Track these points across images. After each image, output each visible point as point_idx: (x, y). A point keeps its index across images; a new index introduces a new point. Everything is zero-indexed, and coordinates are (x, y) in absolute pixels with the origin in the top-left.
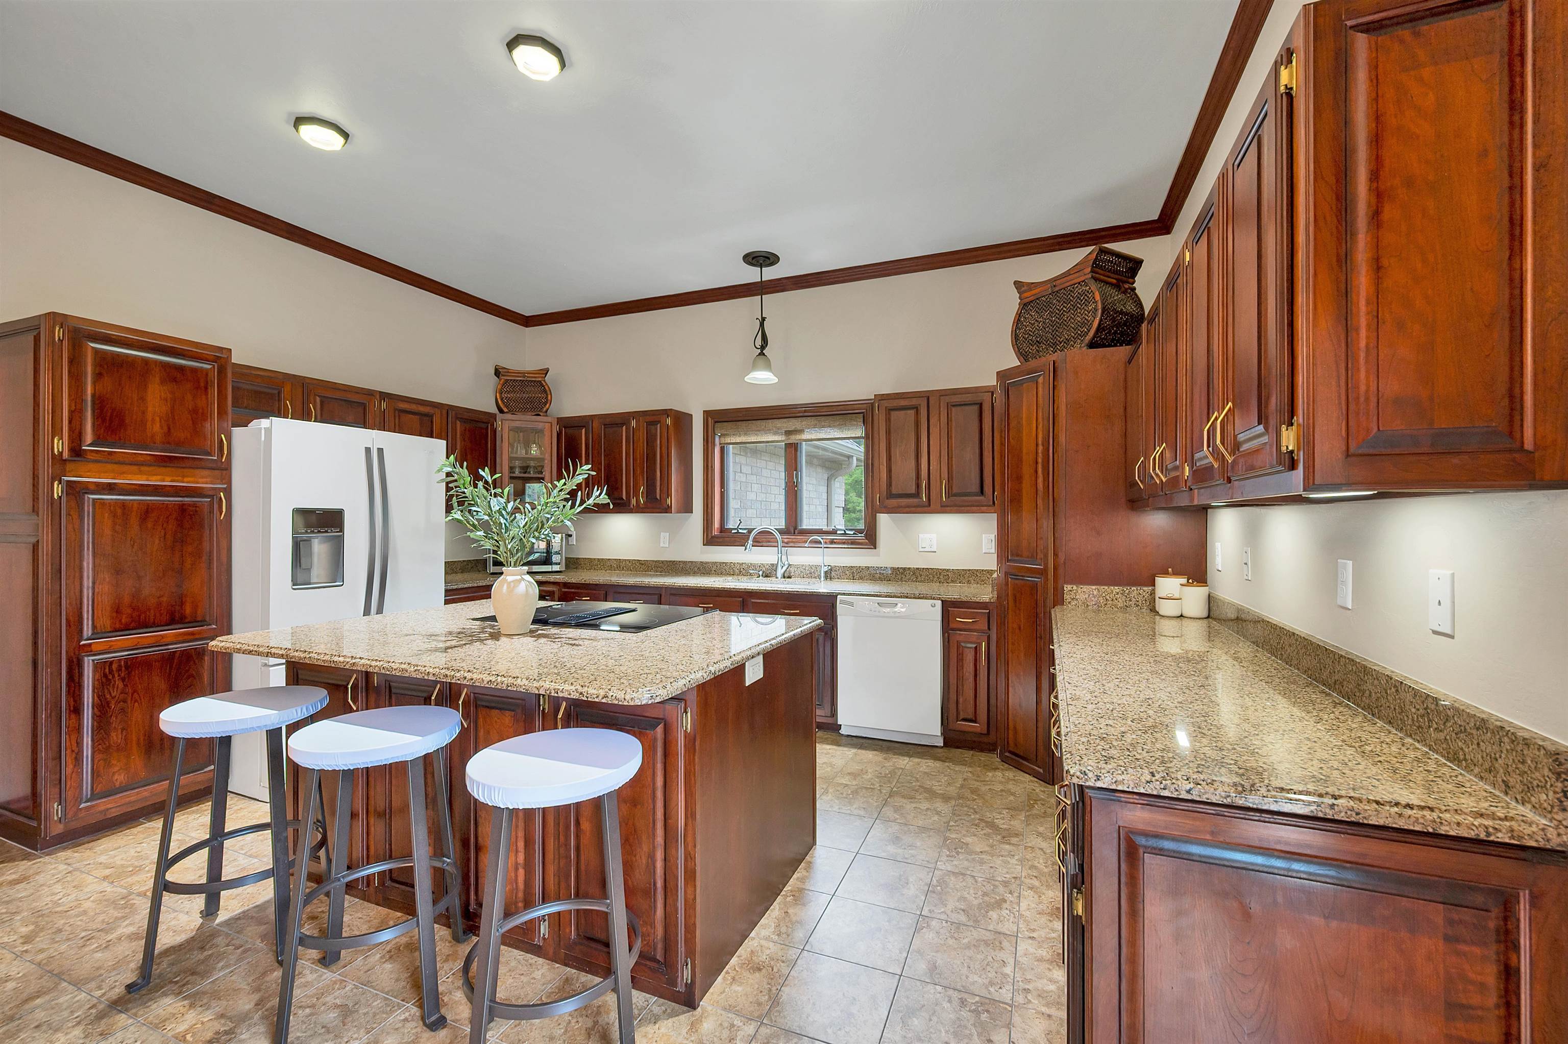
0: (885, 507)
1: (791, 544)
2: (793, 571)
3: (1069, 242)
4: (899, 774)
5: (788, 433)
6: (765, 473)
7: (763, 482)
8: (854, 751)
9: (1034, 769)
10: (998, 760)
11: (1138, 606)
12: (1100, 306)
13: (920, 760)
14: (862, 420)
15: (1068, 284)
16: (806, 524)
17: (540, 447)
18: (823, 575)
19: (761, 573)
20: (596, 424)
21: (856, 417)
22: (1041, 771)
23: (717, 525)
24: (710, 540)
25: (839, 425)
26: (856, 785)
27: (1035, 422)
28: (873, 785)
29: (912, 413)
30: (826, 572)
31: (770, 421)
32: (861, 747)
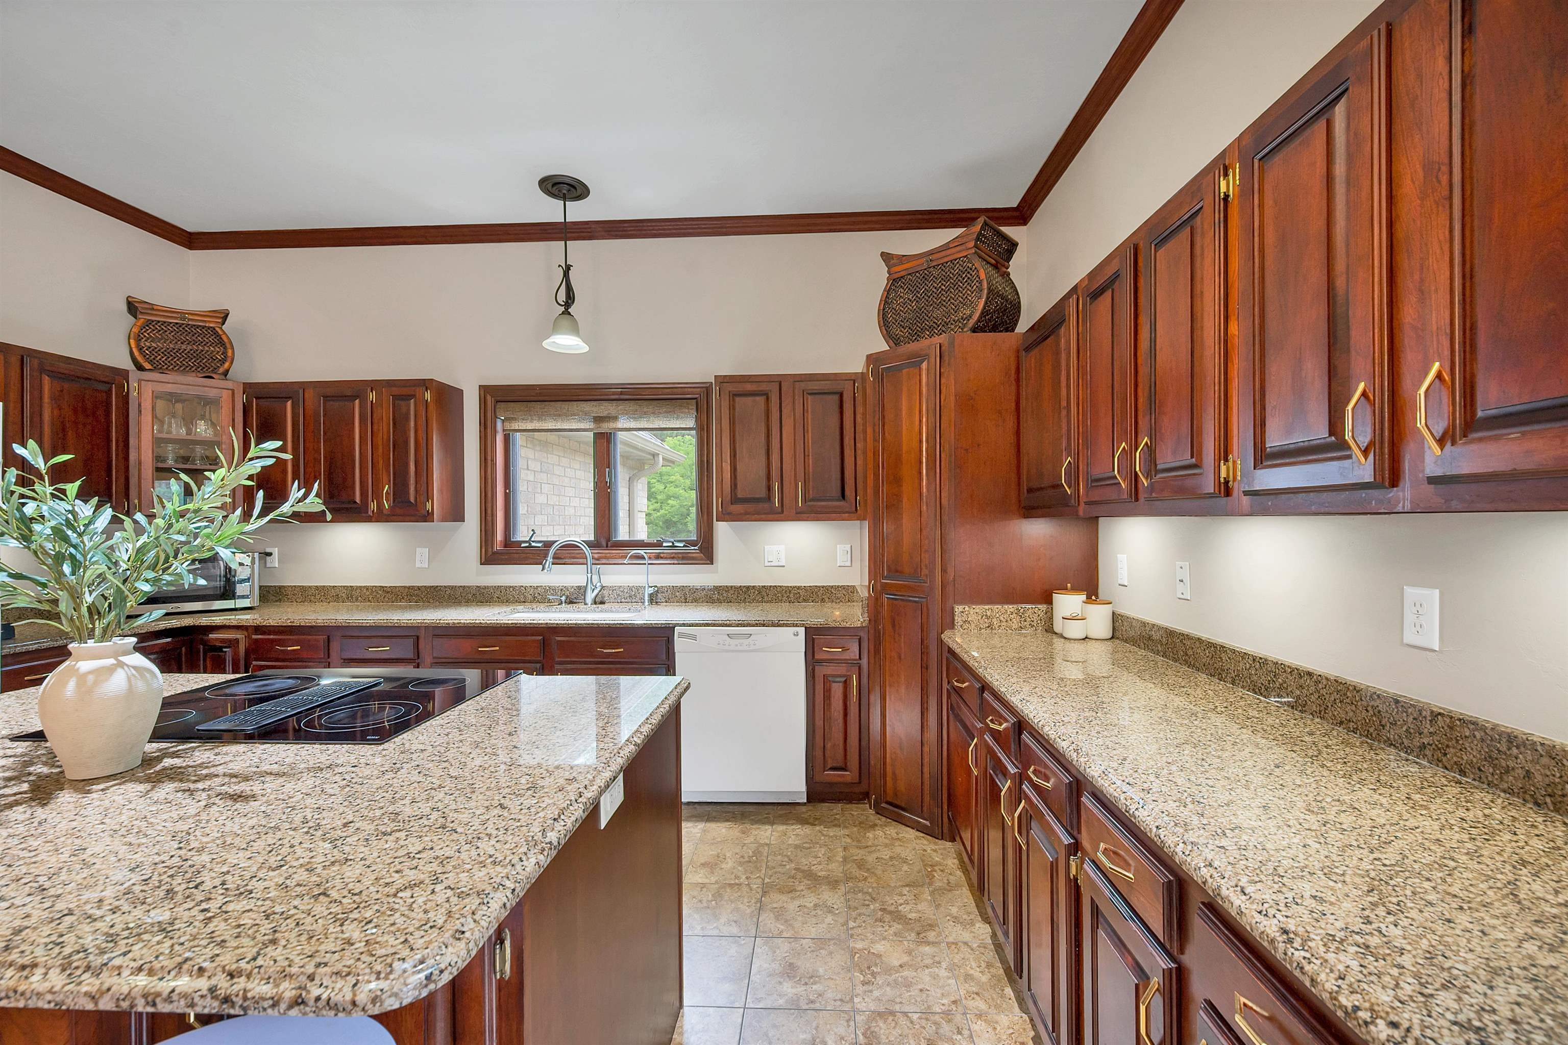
0: (729, 514)
1: (604, 561)
2: (606, 595)
3: (928, 221)
4: (765, 854)
5: (598, 420)
6: (558, 470)
7: (556, 481)
8: (701, 825)
9: (920, 822)
10: (872, 812)
11: (1033, 626)
12: (985, 285)
13: (785, 827)
14: (695, 407)
15: (946, 260)
16: (622, 534)
17: (214, 425)
18: (646, 598)
19: (563, 598)
20: (309, 394)
21: (688, 404)
22: (928, 823)
23: (499, 536)
24: (490, 557)
25: (666, 412)
26: (716, 882)
27: (917, 413)
28: (737, 877)
29: (761, 400)
30: (651, 595)
31: (575, 403)
32: (709, 818)
